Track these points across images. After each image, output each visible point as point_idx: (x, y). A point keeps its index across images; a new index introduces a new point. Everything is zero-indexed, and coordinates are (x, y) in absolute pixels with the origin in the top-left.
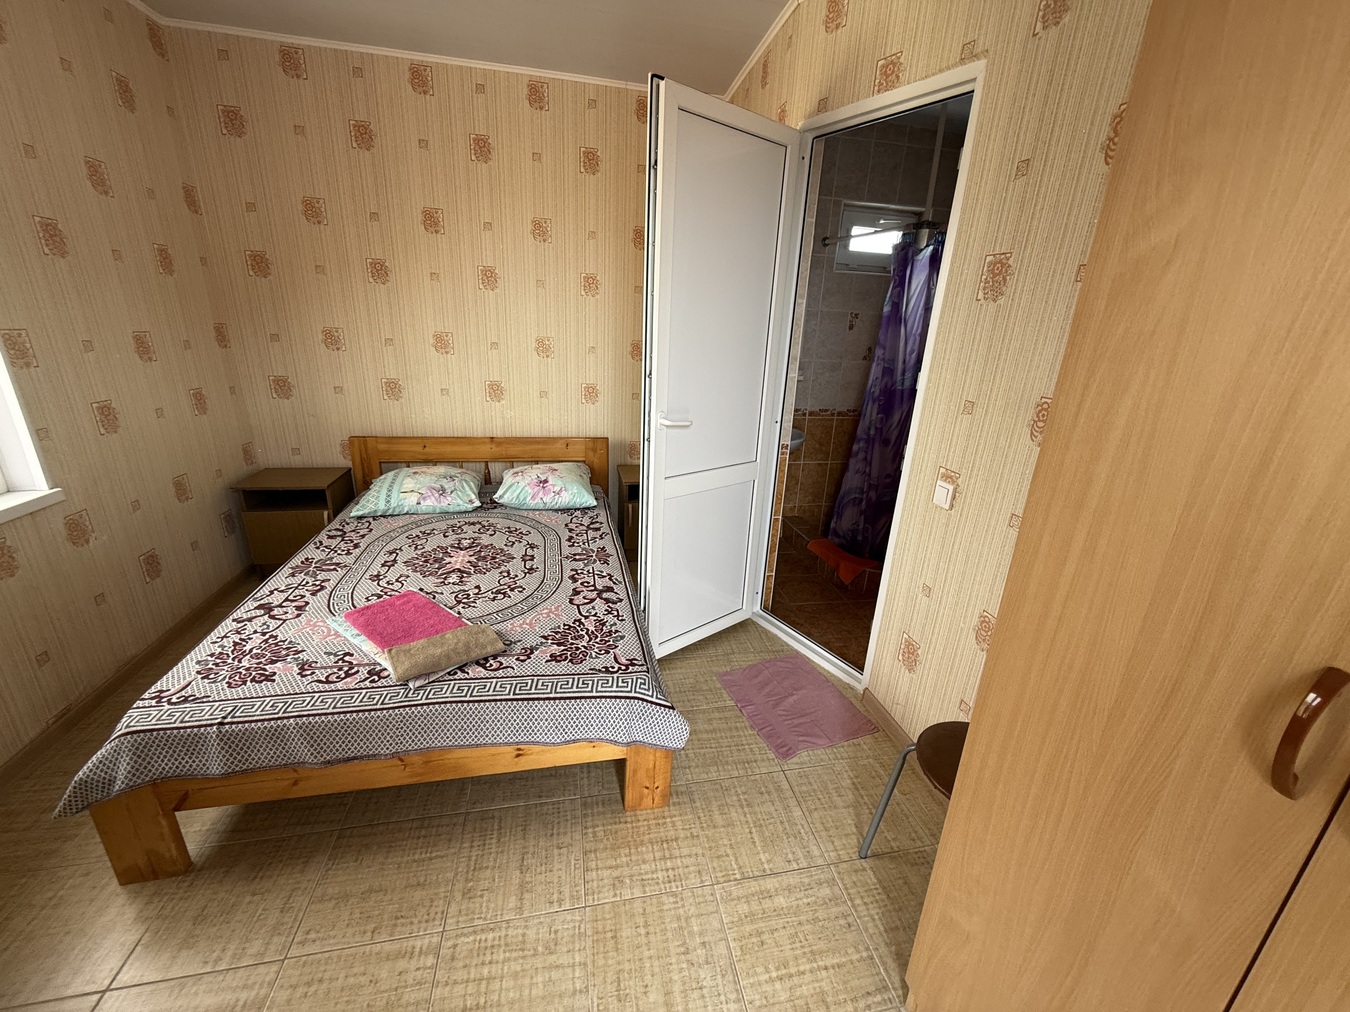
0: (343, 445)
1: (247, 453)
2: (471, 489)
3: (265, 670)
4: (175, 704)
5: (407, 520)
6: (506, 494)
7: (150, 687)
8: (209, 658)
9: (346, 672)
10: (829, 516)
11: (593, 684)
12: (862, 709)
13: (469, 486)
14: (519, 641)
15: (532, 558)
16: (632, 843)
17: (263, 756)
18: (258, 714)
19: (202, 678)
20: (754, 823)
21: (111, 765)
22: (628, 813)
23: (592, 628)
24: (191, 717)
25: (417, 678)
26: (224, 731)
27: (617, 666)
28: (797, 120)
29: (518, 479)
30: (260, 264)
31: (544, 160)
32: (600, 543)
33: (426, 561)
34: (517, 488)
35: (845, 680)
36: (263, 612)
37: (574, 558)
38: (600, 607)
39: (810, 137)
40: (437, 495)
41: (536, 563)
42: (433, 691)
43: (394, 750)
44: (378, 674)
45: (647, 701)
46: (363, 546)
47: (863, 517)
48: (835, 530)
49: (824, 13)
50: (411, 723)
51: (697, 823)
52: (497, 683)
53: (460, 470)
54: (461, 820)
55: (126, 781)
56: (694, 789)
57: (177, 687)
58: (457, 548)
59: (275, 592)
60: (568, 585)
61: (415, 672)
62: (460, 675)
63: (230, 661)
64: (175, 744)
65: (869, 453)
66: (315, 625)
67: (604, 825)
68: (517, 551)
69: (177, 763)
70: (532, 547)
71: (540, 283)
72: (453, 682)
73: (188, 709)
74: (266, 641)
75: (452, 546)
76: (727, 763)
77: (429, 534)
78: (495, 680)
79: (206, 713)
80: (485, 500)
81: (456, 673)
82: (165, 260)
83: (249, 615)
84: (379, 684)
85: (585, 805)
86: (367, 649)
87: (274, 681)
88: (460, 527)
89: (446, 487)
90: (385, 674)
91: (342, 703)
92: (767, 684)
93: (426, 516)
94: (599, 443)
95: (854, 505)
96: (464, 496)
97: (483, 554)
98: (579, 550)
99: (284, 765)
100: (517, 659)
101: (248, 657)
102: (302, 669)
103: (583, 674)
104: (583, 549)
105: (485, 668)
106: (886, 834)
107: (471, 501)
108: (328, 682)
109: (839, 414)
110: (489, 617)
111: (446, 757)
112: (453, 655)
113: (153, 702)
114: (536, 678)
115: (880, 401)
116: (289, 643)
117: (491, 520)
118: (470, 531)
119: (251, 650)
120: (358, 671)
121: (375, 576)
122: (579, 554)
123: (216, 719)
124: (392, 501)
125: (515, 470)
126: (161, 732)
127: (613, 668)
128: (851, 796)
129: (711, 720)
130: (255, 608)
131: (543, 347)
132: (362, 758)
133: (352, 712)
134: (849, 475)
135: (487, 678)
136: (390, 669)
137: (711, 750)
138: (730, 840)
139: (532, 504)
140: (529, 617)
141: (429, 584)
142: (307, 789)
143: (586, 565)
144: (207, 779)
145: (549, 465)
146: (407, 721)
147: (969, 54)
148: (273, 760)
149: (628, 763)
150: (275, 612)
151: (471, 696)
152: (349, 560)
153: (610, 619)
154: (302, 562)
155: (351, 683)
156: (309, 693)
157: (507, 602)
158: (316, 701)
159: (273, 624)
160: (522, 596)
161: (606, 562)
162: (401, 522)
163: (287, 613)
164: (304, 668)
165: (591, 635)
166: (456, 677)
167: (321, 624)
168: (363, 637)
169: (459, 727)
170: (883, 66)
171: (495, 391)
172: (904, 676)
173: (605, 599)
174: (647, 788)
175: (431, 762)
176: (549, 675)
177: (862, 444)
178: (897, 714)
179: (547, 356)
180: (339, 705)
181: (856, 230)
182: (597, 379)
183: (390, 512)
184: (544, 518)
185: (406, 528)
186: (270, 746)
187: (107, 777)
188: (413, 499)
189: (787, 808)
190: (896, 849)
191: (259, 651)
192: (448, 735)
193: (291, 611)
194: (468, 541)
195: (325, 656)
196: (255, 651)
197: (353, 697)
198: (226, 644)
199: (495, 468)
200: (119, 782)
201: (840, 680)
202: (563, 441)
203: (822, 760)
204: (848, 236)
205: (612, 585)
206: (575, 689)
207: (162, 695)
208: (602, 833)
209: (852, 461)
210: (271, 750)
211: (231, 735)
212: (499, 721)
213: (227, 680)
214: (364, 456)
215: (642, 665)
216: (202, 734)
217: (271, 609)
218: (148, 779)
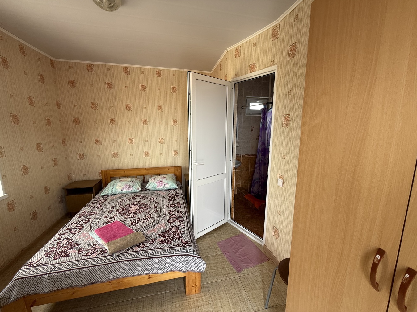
0: (99, 173)
1: (69, 177)
2: (139, 185)
3: (67, 252)
4: (35, 267)
5: (118, 196)
6: (149, 186)
7: (28, 261)
8: (49, 249)
9: (93, 252)
10: (251, 186)
11: (174, 251)
12: (264, 252)
13: (138, 184)
14: (151, 237)
15: (157, 207)
16: (188, 308)
17: (63, 284)
18: (62, 269)
19: (45, 257)
20: (229, 297)
21: (10, 291)
22: (187, 296)
23: (174, 231)
24: (40, 271)
25: (116, 252)
26: (50, 276)
27: (182, 244)
28: (230, 79)
29: (153, 181)
30: (77, 121)
31: (161, 90)
32: (178, 201)
33: (123, 210)
34: (153, 184)
35: (258, 242)
36: (68, 231)
37: (170, 206)
38: (177, 222)
39: (234, 83)
40: (128, 187)
41: (158, 209)
42: (121, 257)
43: (107, 279)
44: (104, 252)
45: (192, 256)
46: (103, 206)
47: (260, 187)
48: (252, 191)
49: (234, 53)
50: (113, 269)
51: (210, 298)
52: (143, 252)
53: (135, 179)
54: (130, 303)
55: (15, 297)
56: (209, 285)
57: (37, 260)
58: (133, 205)
59: (73, 224)
60: (168, 216)
61: (116, 250)
62: (131, 250)
63: (55, 250)
64: (33, 282)
65: (260, 167)
66: (85, 235)
67: (179, 302)
68: (152, 205)
69: (33, 289)
70: (157, 203)
71: (160, 123)
72: (128, 253)
73: (39, 269)
74: (68, 241)
75: (132, 204)
76: (220, 275)
77: (124, 200)
78: (142, 252)
79: (45, 270)
80: (142, 188)
81: (129, 250)
82: (49, 122)
83: (64, 232)
84: (104, 255)
85: (172, 294)
86: (101, 243)
87: (69, 256)
88: (134, 197)
89: (131, 184)
90: (106, 251)
91: (91, 263)
92: (233, 245)
93: (124, 194)
94: (179, 168)
95: (257, 183)
96: (136, 187)
97: (141, 206)
98: (172, 203)
99: (70, 287)
100: (150, 243)
101: (62, 248)
102: (79, 251)
103: (171, 247)
104: (173, 203)
105: (139, 247)
106: (274, 299)
107: (138, 189)
108: (87, 255)
109: (251, 155)
110: (142, 229)
111: (125, 280)
112: (129, 243)
113: (28, 267)
114: (155, 250)
115: (262, 152)
116: (76, 242)
117: (145, 195)
118: (137, 199)
119: (63, 245)
120: (97, 251)
121: (106, 216)
122: (172, 205)
123: (48, 272)
124: (114, 190)
125: (153, 178)
126: (29, 278)
127: (181, 244)
128: (261, 285)
129: (215, 259)
130: (66, 230)
131: (161, 141)
132: (96, 283)
133: (94, 266)
134: (255, 174)
135: (140, 251)
136: (108, 250)
137: (214, 270)
138: (221, 304)
139: (158, 188)
140: (155, 228)
141: (123, 218)
142: (78, 295)
143: (173, 208)
144: (43, 294)
145: (163, 176)
146: (112, 268)
147: (272, 64)
148: (66, 286)
149: (186, 278)
150: (72, 231)
151: (134, 258)
152: (98, 211)
153: (180, 227)
154: (83, 213)
155: (95, 255)
156: (80, 260)
157: (148, 223)
158: (82, 263)
159: (71, 235)
160: (153, 221)
161: (180, 207)
162: (116, 197)
163: (76, 231)
164: (80, 251)
165: (174, 233)
166: (129, 251)
167: (87, 234)
168: (100, 238)
169: (130, 269)
170: (251, 66)
171: (147, 154)
172: (276, 241)
173: (179, 220)
174: (193, 286)
175: (120, 282)
176: (160, 249)
177: (258, 165)
178: (275, 253)
179: (163, 143)
180: (90, 264)
181: (251, 104)
182: (177, 149)
183: (113, 194)
184: (161, 193)
185: (117, 199)
186: (66, 280)
187: (9, 296)
188: (120, 189)
189: (240, 291)
190: (277, 304)
191: (65, 245)
192: (126, 272)
193: (78, 230)
194: (137, 202)
195: (87, 246)
196: (64, 245)
197: (95, 261)
198: (55, 243)
199: (146, 177)
200: (12, 298)
201: (256, 242)
202: (167, 168)
203: (251, 272)
204: (249, 106)
205: (182, 215)
206: (168, 253)
207: (31, 264)
208: (178, 305)
209: (256, 170)
210: (66, 282)
211: (53, 277)
212: (143, 266)
213: (54, 257)
214: (106, 176)
215: (190, 243)
216: (43, 278)
217: (71, 230)
218: (22, 296)
